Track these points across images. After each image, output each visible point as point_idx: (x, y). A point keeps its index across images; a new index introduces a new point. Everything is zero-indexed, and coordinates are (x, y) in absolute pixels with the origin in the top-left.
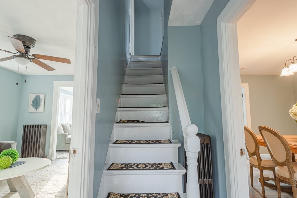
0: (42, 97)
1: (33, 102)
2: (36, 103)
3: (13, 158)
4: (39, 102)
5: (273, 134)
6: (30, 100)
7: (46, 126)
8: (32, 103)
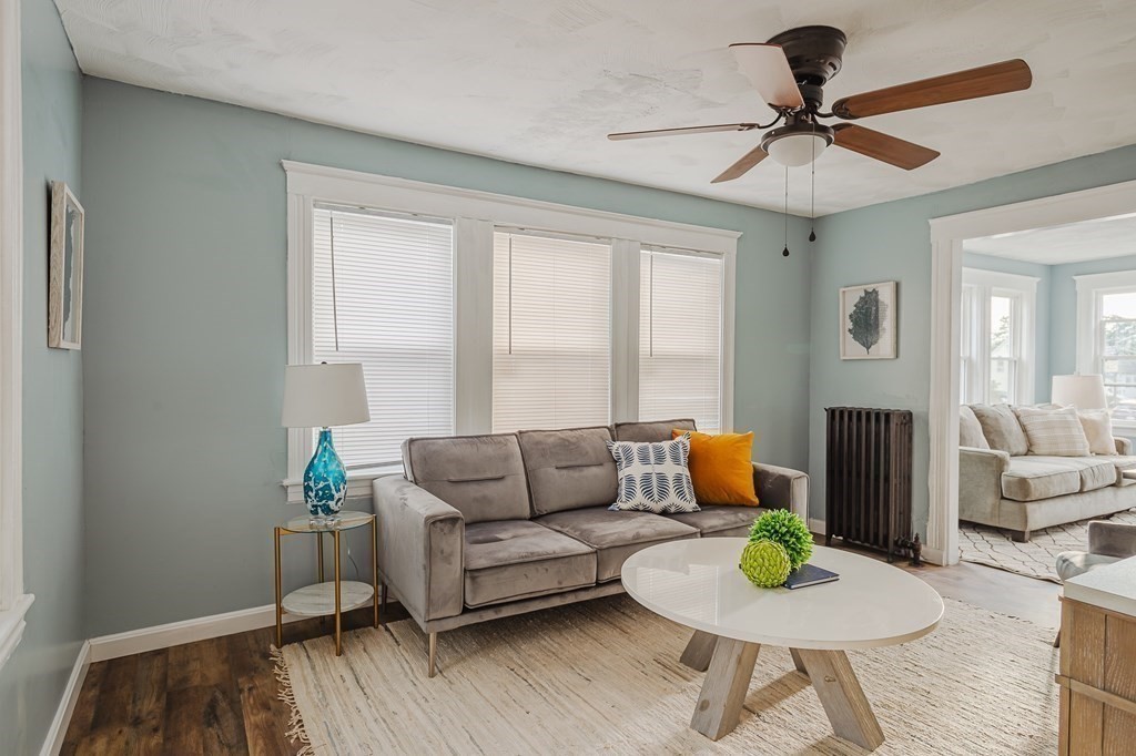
0: (886, 295)
1: (855, 318)
2: (865, 322)
3: (793, 549)
4: (877, 318)
6: (844, 314)
7: (907, 418)
8: (850, 325)
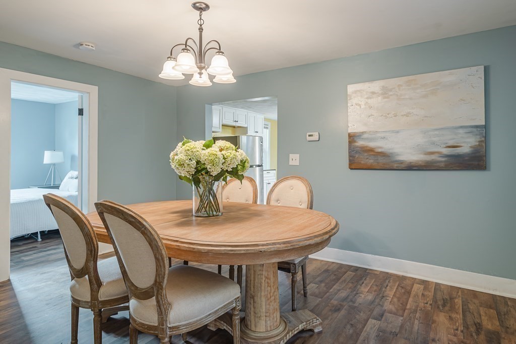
5: (131, 223)
